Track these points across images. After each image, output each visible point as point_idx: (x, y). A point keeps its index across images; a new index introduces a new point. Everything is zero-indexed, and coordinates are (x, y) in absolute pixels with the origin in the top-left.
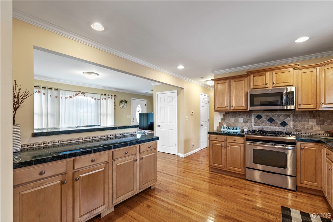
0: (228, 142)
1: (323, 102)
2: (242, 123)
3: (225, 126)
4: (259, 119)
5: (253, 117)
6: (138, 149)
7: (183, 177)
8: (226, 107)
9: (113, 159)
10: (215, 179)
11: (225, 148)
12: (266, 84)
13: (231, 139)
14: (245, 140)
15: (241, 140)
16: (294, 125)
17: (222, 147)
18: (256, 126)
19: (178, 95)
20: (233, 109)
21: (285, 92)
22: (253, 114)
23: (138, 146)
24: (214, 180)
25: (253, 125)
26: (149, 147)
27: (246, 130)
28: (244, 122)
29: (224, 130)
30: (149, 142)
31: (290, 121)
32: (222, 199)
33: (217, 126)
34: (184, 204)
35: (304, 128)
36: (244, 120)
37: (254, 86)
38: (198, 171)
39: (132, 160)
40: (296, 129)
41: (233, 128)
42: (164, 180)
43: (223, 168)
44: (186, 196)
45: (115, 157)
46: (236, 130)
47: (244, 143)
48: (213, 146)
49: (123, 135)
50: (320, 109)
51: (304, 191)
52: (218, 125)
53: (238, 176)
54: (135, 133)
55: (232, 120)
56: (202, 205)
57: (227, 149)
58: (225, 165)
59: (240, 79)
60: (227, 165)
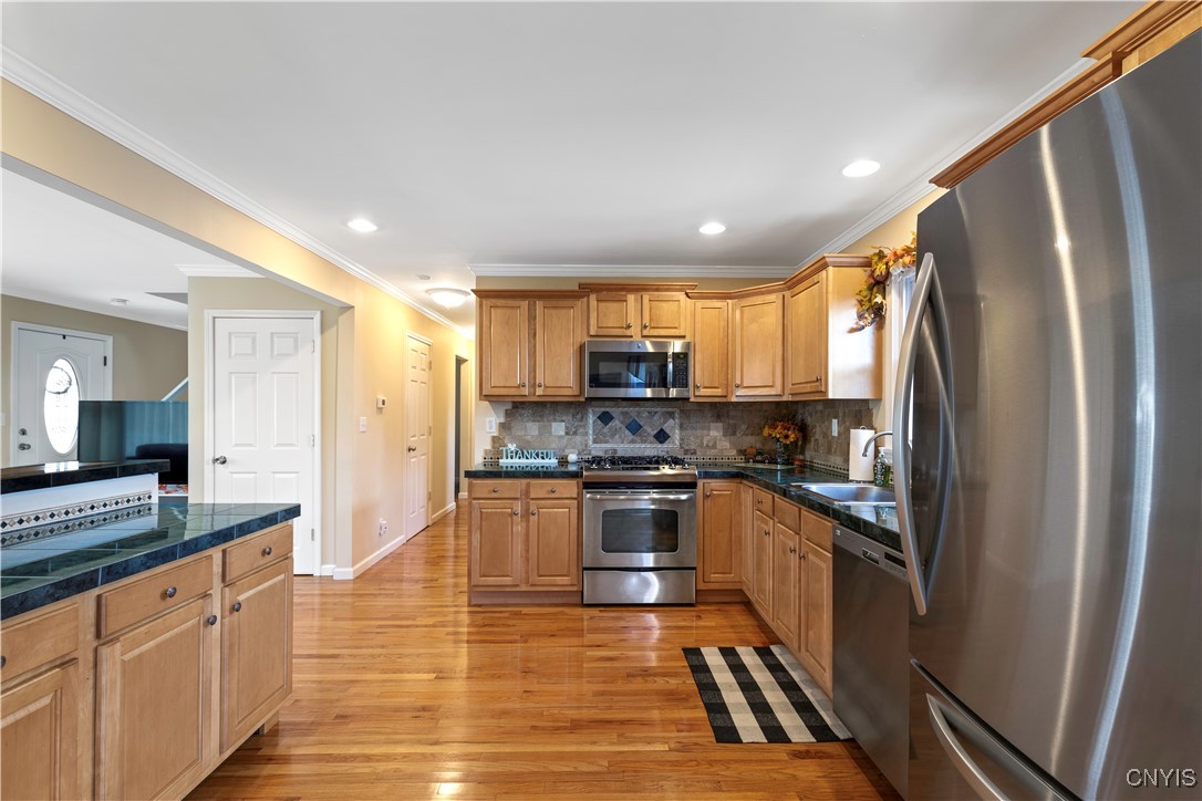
0: (533, 499)
1: (738, 382)
2: (560, 437)
3: (512, 447)
4: (606, 424)
5: (591, 419)
6: (217, 569)
7: (384, 651)
8: (519, 387)
9: (98, 635)
10: (498, 626)
11: (524, 519)
12: (629, 327)
13: (539, 487)
14: (581, 485)
15: (569, 488)
16: (682, 439)
17: (515, 517)
18: (598, 446)
19: (323, 331)
20: (541, 393)
21: (670, 353)
22: (590, 410)
23: (216, 553)
24: (496, 629)
25: (591, 443)
26: (265, 553)
27: (573, 457)
28: (567, 433)
29: (509, 460)
30: (262, 528)
31: (674, 427)
32: (544, 680)
33: (486, 451)
34: (430, 736)
35: (701, 445)
36: (567, 428)
37: (598, 327)
38: (430, 616)
39: (194, 621)
40: (687, 448)
41: (537, 455)
42: (307, 681)
43: (517, 585)
44: (424, 709)
45: (110, 626)
46: (547, 461)
47: (579, 499)
48: (484, 516)
49: (83, 514)
50: (734, 399)
51: (710, 599)
52: (488, 446)
53: (560, 601)
54: (147, 501)
55: (531, 429)
56: (493, 717)
57: (528, 521)
58: (524, 575)
59: (561, 303)
60: (527, 572)
